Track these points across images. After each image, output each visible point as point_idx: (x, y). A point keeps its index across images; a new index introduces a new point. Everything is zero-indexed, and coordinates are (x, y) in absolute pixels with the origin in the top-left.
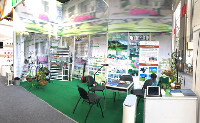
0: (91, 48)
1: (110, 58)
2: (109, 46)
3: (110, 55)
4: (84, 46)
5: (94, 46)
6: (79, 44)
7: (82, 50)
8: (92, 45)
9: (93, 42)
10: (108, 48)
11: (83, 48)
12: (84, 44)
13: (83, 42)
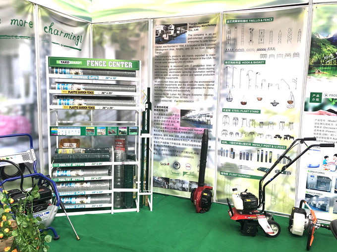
0: (230, 70)
1: (315, 109)
2: (315, 58)
3: (315, 96)
4: (195, 63)
5: (242, 62)
6: (172, 53)
7: (188, 79)
8: (233, 56)
9: (239, 47)
10: (311, 70)
11: (188, 71)
12: (195, 52)
13: (193, 47)
